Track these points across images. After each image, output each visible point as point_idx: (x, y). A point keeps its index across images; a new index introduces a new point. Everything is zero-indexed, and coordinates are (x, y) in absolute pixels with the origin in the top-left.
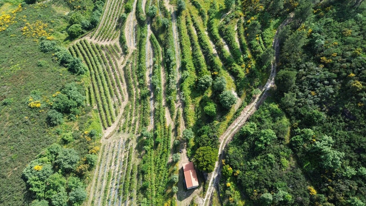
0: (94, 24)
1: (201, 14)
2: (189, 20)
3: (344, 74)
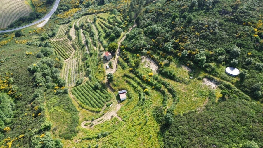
0: (54, 35)
1: (104, 20)
2: (99, 22)
3: (157, 11)
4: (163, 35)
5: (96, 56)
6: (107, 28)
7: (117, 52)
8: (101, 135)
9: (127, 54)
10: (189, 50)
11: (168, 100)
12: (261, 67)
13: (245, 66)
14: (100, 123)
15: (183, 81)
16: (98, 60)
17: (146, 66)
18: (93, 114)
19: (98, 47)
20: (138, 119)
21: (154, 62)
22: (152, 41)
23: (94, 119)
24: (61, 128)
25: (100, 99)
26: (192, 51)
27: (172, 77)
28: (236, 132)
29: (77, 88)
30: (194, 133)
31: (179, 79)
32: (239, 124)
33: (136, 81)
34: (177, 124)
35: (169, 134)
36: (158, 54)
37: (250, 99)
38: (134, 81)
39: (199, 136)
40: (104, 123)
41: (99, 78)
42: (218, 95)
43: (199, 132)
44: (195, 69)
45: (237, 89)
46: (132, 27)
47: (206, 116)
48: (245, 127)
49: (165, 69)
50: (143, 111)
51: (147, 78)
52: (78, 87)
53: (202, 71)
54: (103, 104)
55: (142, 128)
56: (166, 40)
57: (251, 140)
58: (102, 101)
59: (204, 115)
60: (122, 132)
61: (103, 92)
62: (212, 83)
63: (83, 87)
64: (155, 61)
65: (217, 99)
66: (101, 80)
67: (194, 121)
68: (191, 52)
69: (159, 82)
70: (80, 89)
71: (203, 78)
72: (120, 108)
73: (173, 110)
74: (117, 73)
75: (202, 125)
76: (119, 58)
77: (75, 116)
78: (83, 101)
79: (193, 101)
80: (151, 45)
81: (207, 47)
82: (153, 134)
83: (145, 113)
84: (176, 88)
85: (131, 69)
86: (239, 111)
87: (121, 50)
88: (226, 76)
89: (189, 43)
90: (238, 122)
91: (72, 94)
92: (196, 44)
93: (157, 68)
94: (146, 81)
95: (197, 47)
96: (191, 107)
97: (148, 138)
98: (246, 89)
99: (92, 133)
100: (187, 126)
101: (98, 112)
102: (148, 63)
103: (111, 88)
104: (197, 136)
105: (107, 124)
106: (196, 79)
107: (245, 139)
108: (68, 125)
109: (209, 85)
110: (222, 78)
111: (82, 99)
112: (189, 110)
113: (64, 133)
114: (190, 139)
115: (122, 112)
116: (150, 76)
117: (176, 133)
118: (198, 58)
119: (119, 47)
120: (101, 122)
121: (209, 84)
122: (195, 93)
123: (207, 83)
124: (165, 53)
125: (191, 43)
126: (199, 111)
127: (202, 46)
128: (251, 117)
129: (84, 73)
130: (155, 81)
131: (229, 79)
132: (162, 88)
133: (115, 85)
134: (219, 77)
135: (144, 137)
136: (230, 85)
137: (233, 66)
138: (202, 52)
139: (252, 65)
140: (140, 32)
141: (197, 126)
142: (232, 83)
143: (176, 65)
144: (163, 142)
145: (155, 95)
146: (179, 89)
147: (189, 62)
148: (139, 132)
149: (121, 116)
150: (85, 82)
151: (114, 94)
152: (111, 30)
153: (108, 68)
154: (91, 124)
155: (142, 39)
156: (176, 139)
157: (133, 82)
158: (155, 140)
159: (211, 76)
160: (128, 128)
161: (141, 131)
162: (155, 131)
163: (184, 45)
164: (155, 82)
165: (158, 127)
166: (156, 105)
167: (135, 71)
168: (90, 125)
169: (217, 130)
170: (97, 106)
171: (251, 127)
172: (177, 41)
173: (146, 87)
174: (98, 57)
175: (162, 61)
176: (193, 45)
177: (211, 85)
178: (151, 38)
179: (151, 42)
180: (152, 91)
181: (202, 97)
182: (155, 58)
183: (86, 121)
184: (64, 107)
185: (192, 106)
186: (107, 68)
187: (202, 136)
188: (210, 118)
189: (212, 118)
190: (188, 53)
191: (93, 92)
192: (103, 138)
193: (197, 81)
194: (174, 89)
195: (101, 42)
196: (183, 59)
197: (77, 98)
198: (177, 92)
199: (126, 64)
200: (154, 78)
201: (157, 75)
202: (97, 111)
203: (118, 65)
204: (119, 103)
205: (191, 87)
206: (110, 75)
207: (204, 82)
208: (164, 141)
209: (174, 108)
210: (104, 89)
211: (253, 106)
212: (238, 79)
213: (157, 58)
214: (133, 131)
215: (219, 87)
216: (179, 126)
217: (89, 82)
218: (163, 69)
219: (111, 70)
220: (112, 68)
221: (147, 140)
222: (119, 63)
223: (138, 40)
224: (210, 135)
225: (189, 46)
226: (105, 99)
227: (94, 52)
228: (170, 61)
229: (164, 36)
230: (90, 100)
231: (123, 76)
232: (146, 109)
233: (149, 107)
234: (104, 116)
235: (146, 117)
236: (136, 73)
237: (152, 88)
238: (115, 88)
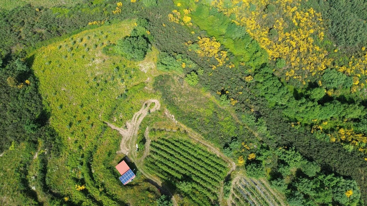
35: (34, 112)
60: (100, 106)
70: (212, 170)
72: (121, 146)
82: (58, 112)
83: (76, 142)
91: (218, 155)
97: (63, 106)
105: (127, 114)
120: (136, 115)
133: (148, 190)
149: (112, 131)
151: (144, 174)
168: (148, 106)
183: (157, 109)
191: (184, 169)
197: (202, 149)
204: (126, 156)
210: (168, 179)
214: (86, 110)
221: (65, 103)
237: (69, 197)
238: (146, 185)
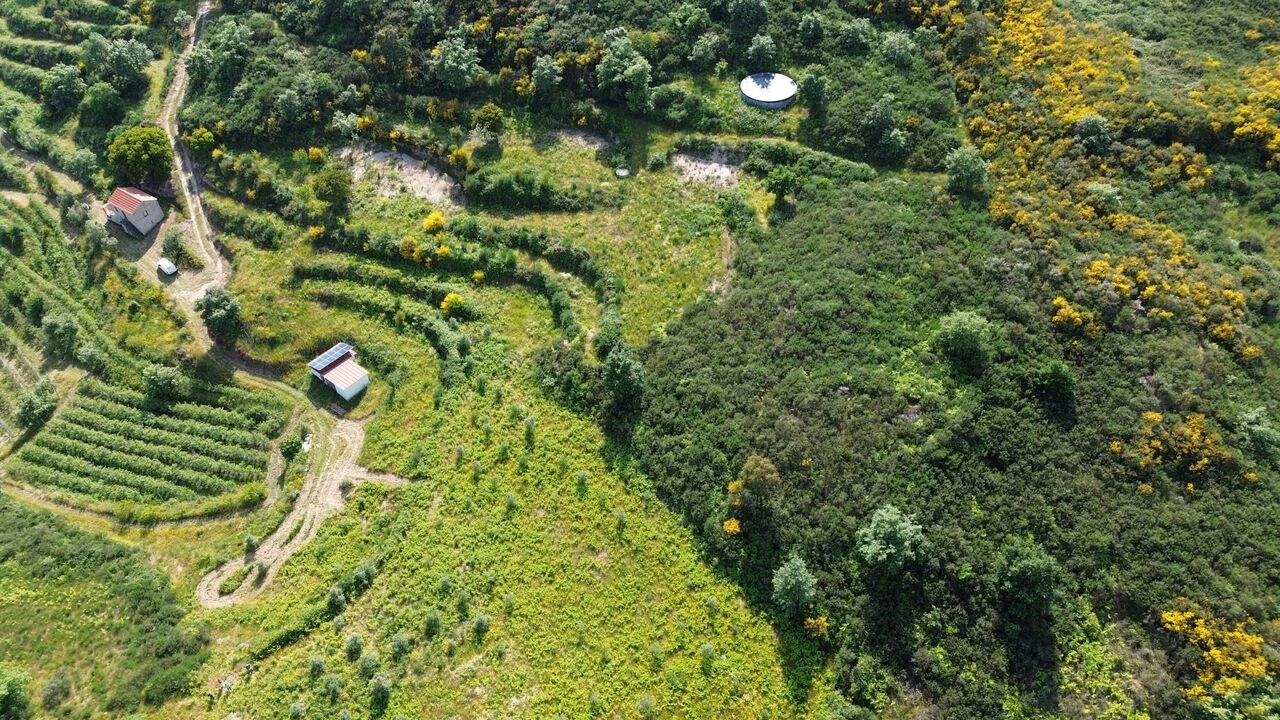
4: (395, 14)
5: (50, 239)
6: (33, 64)
7: (181, 177)
8: (347, 589)
9: (249, 166)
10: (557, 50)
11: (573, 303)
12: (861, 36)
13: (804, 51)
14: (299, 544)
15: (597, 197)
16: (78, 255)
17: (386, 194)
18: (230, 526)
19: (34, 185)
20: (483, 437)
21: (418, 158)
22: (356, 58)
23: (256, 539)
24: (90, 670)
25: (225, 442)
26: (574, 51)
27: (543, 201)
28: (887, 306)
29: (42, 444)
30: (748, 378)
31: (575, 197)
32: (883, 277)
33: (375, 278)
34: (666, 378)
35: (652, 431)
36: (421, 116)
37: (873, 172)
38: (362, 284)
39: (771, 385)
40: (319, 534)
41: (146, 343)
42: (760, 200)
43: (765, 370)
44: (617, 131)
45: (818, 155)
46: (194, 15)
47: (759, 297)
48: (907, 278)
49: (493, 173)
50: (490, 396)
51: (425, 246)
52: (42, 435)
53: (653, 131)
54: (260, 455)
55: (524, 467)
56: (426, 38)
57: (947, 311)
58: (245, 445)
59: (750, 300)
60: (439, 526)
61: (222, 399)
62: (715, 165)
63: (79, 423)
64: (417, 152)
65: (763, 221)
66: (172, 347)
67: (723, 336)
68: (573, 59)
69: (490, 242)
70: (68, 442)
71: (669, 156)
72: (361, 437)
73: (619, 334)
74: (250, 279)
75: (762, 338)
76: (208, 201)
77: (133, 581)
78: (130, 492)
79: (676, 267)
80: (358, 82)
81: (627, 14)
82: (585, 466)
83: (499, 398)
84: (582, 241)
85: (313, 231)
86: (860, 230)
87: (199, 156)
88: (753, 114)
89: (541, 19)
90: (879, 267)
91: (28, 487)
92: (575, 17)
93: (444, 183)
94: (429, 259)
95: (586, 28)
96: (682, 292)
97: (574, 489)
98: (847, 139)
99: (285, 607)
100: (708, 369)
101: (251, 505)
102: (389, 173)
103: (254, 367)
104: (765, 387)
105: (339, 531)
106: (642, 171)
107: (926, 318)
108: (123, 637)
109: (708, 177)
110: (742, 131)
111: (111, 482)
112: (680, 305)
113: (125, 680)
114: (743, 410)
115: (386, 446)
116: (435, 230)
117: (677, 414)
118: (615, 73)
119: (178, 144)
120: (304, 539)
121: (704, 174)
122: (671, 230)
123: (697, 171)
124: (448, 99)
125: (553, 18)
126: (718, 293)
127: (607, 18)
128: (910, 232)
129: (34, 357)
130: (470, 246)
131: (771, 125)
132: (519, 265)
133: (273, 343)
134: (729, 133)
135: (554, 494)
136: (784, 149)
137: (762, 68)
138: (620, 43)
139: (826, 39)
140: (263, 30)
141: (744, 352)
142: (789, 138)
143: (528, 141)
144: (644, 477)
145: (506, 306)
146: (595, 239)
147: (581, 106)
148: (518, 487)
149: (390, 465)
150: (73, 396)
151: (290, 389)
152: (67, 70)
153: (175, 275)
154: (256, 572)
155: (291, 63)
156: (690, 436)
157: (364, 293)
158: (604, 485)
159: (699, 137)
160: (460, 496)
161: (525, 482)
162: (588, 451)
163: (522, 35)
164: (474, 251)
165: (591, 432)
166: (534, 347)
167: (342, 234)
168: (252, 578)
169: (822, 328)
170: (227, 479)
171: (927, 266)
172: (481, 26)
173: (444, 286)
174: (67, 240)
175: (459, 140)
176: (566, 25)
177: (715, 175)
178: (344, 48)
179: (353, 67)
180: (479, 295)
181: (704, 235)
182: (410, 138)
183: (214, 574)
184: (30, 570)
185: (684, 286)
186: (167, 278)
187: (781, 377)
188: (777, 298)
189: (787, 294)
190: (560, 70)
191: (157, 426)
192: (364, 598)
193: (654, 177)
194: (574, 246)
195: (40, 153)
196: (548, 105)
197: (79, 490)
198: (598, 256)
199: (272, 217)
200: (458, 234)
201: (465, 218)
202: (246, 498)
203: (223, 237)
204: (341, 417)
205: (644, 212)
206: (214, 299)
207: (680, 171)
208: (646, 469)
209: (618, 321)
210: (216, 388)
211: (895, 192)
212: (800, 111)
213: (425, 137)
214: (489, 500)
215: (747, 171)
216: (676, 380)
217: (98, 384)
218: (482, 179)
219: (200, 276)
220: (196, 267)
221: (571, 502)
222: (228, 225)
223: (271, 73)
224: (809, 358)
225: (547, 34)
226: (251, 429)
227: (27, 219)
228: (496, 126)
229: (406, 17)
230: (168, 470)
231: (293, 282)
232: (495, 384)
233: (505, 367)
234: (298, 506)
235: (516, 415)
236: (355, 245)
237: (472, 280)
238: (280, 354)
